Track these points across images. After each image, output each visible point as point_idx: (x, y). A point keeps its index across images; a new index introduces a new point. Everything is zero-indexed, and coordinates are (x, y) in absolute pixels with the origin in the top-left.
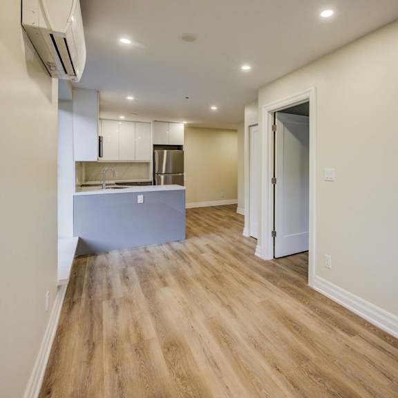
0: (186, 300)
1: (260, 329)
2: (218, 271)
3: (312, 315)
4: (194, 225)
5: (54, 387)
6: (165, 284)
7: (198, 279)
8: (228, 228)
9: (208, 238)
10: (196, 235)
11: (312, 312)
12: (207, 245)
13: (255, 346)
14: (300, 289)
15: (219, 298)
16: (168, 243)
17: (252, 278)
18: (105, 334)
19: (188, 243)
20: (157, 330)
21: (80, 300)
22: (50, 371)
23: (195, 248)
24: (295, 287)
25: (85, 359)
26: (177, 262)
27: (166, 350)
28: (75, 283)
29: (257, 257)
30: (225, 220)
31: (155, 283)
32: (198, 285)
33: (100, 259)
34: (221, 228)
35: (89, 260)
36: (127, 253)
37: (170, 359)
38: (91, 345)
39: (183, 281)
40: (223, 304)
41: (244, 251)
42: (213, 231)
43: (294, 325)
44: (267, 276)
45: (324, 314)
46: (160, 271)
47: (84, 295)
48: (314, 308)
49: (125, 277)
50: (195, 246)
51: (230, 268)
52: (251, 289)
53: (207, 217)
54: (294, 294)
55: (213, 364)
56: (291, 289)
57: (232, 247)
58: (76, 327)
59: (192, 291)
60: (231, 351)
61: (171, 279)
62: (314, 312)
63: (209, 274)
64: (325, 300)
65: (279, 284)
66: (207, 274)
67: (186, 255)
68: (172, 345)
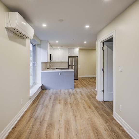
0: (63, 110)
1: (82, 129)
2: (79, 102)
3: (107, 130)
4: (80, 84)
5: (17, 127)
6: (60, 103)
7: (71, 104)
8: (91, 86)
9: (82, 89)
10: (78, 88)
11: (107, 128)
12: (80, 92)
13: (76, 135)
14: (107, 117)
15: (74, 113)
16: (68, 89)
17: (90, 107)
18: (36, 115)
19: (74, 90)
20: (49, 118)
21: (36, 103)
22: (19, 121)
23: (76, 92)
24: (106, 115)
25: (27, 121)
26: (67, 96)
27: (48, 126)
28: (37, 97)
29: (96, 99)
30: (91, 83)
31: (57, 102)
32: (69, 106)
33: (47, 91)
34: (89, 86)
35: (44, 91)
36: (55, 91)
37: (47, 129)
38: (31, 117)
39: (66, 103)
40: (74, 115)
41: (92, 96)
42: (85, 87)
43: (97, 131)
44: (96, 108)
45: (113, 131)
46: (61, 98)
47: (37, 102)
48: (110, 127)
49: (50, 98)
50: (76, 91)
51: (84, 101)
52: (87, 112)
53: (86, 81)
54: (104, 118)
55: (59, 136)
56: (104, 115)
57: (89, 94)
58: (31, 111)
59: (66, 107)
60: (67, 133)
61: (62, 102)
62: (109, 129)
63: (75, 102)
64: (117, 124)
65: (99, 112)
66: (74, 102)
67: (71, 94)
68: (50, 125)
